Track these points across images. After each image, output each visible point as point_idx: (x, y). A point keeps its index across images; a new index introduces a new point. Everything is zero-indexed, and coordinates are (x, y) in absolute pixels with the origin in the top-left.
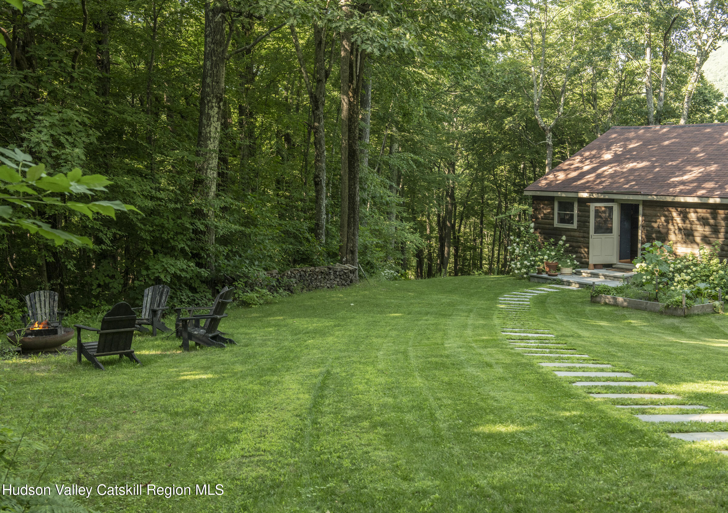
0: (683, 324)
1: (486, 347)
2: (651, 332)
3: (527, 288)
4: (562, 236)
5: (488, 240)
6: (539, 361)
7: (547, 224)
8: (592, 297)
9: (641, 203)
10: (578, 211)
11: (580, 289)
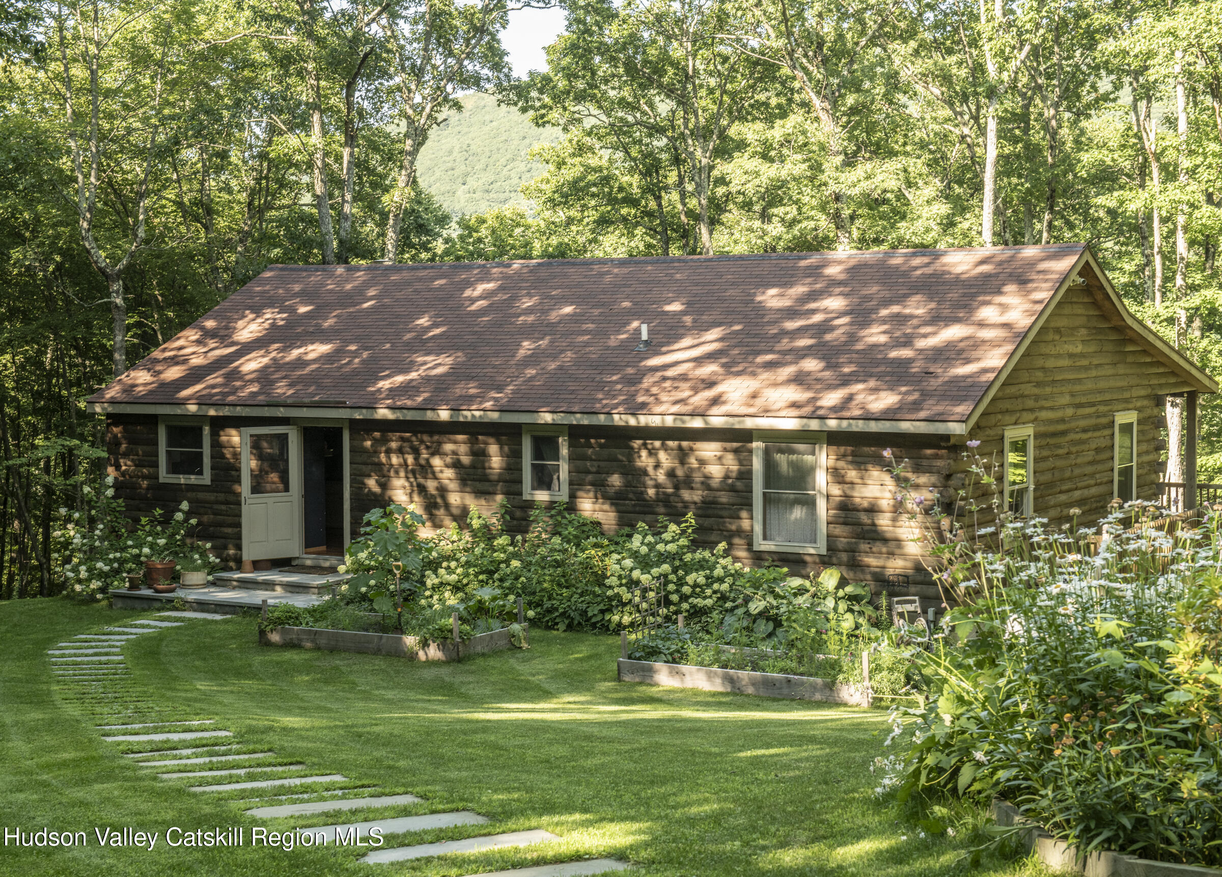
3: (108, 623)
4: (180, 502)
7: (144, 477)
8: (262, 633)
9: (347, 424)
10: (212, 446)
11: (229, 616)
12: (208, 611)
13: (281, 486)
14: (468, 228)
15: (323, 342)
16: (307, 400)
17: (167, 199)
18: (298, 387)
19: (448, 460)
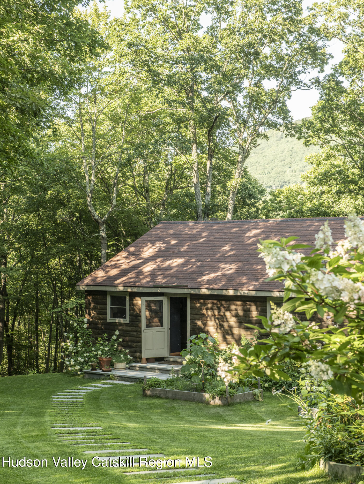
0: (227, 413)
1: (34, 442)
2: (196, 421)
3: (81, 385)
4: (115, 331)
5: (44, 338)
6: (83, 450)
7: (100, 319)
8: (144, 390)
9: (189, 296)
10: (130, 306)
11: (133, 383)
12: (124, 381)
13: (159, 324)
14: (275, 196)
15: (180, 257)
16: (170, 285)
17: (129, 185)
18: (168, 279)
19: (234, 313)
